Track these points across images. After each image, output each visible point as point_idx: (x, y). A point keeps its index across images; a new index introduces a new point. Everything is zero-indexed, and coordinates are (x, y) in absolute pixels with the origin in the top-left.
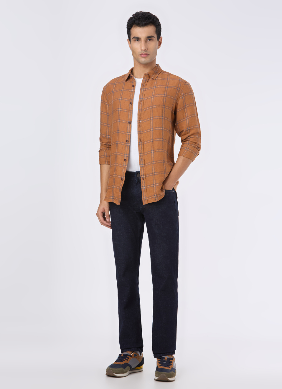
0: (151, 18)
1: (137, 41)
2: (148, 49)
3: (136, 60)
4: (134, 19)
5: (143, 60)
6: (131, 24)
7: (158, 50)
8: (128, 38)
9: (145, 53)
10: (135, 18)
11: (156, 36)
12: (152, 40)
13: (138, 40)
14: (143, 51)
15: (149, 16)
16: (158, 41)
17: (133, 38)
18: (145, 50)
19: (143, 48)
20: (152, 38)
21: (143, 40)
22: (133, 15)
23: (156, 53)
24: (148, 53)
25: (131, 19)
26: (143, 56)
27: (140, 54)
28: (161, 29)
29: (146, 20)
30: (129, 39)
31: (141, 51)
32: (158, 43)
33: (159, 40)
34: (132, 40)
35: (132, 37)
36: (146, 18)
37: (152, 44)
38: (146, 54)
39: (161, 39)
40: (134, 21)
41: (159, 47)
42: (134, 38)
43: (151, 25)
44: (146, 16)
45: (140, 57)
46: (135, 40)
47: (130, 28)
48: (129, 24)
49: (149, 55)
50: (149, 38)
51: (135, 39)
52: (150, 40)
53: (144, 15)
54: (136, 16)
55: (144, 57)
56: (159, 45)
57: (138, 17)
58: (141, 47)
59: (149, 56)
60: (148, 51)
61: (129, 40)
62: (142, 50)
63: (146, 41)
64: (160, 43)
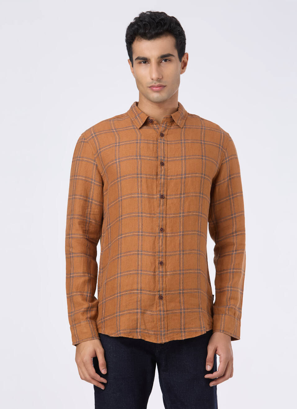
0: (165, 24)
1: (143, 64)
2: (162, 77)
3: (144, 96)
4: (136, 26)
5: (155, 96)
6: (131, 36)
7: (182, 76)
8: (128, 58)
9: (158, 84)
10: (138, 25)
11: (176, 53)
12: (169, 60)
13: (145, 62)
14: (155, 82)
15: (162, 19)
16: (181, 61)
17: (136, 59)
18: (159, 80)
19: (155, 76)
20: (170, 58)
21: (153, 61)
22: (136, 19)
23: (177, 82)
24: (164, 84)
25: (132, 25)
26: (154, 89)
27: (149, 86)
28: (185, 39)
29: (157, 27)
30: (131, 59)
31: (151, 81)
32: (180, 65)
33: (183, 59)
34: (135, 62)
35: (134, 57)
36: (157, 23)
37: (169, 68)
38: (160, 86)
39: (185, 56)
40: (137, 29)
41: (183, 70)
42: (138, 58)
43: (166, 36)
44: (157, 20)
45: (149, 91)
46: (140, 63)
47: (132, 41)
48: (129, 36)
49: (165, 86)
50: (165, 58)
51: (140, 61)
52: (166, 61)
53: (153, 19)
54: (141, 21)
55: (157, 92)
56: (183, 68)
57: (144, 23)
58: (151, 73)
59: (166, 89)
60: (164, 80)
61: (130, 61)
62: (152, 79)
63: (159, 63)
64: (185, 65)
